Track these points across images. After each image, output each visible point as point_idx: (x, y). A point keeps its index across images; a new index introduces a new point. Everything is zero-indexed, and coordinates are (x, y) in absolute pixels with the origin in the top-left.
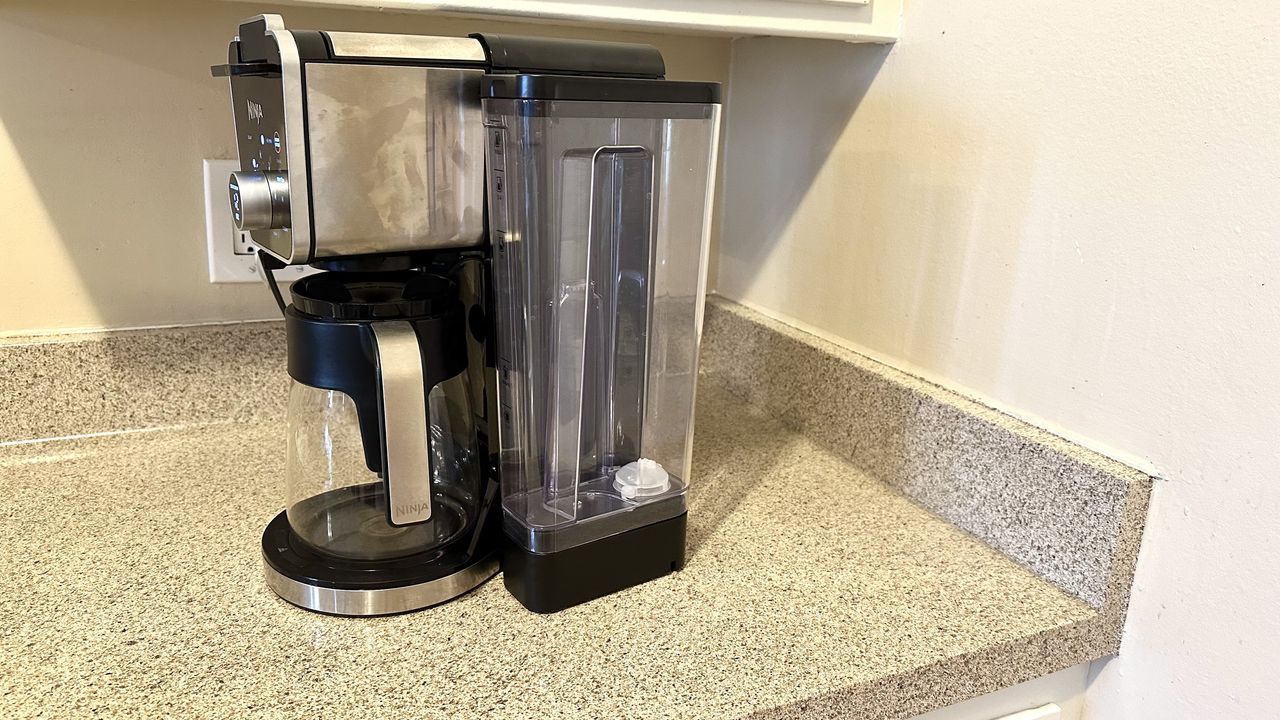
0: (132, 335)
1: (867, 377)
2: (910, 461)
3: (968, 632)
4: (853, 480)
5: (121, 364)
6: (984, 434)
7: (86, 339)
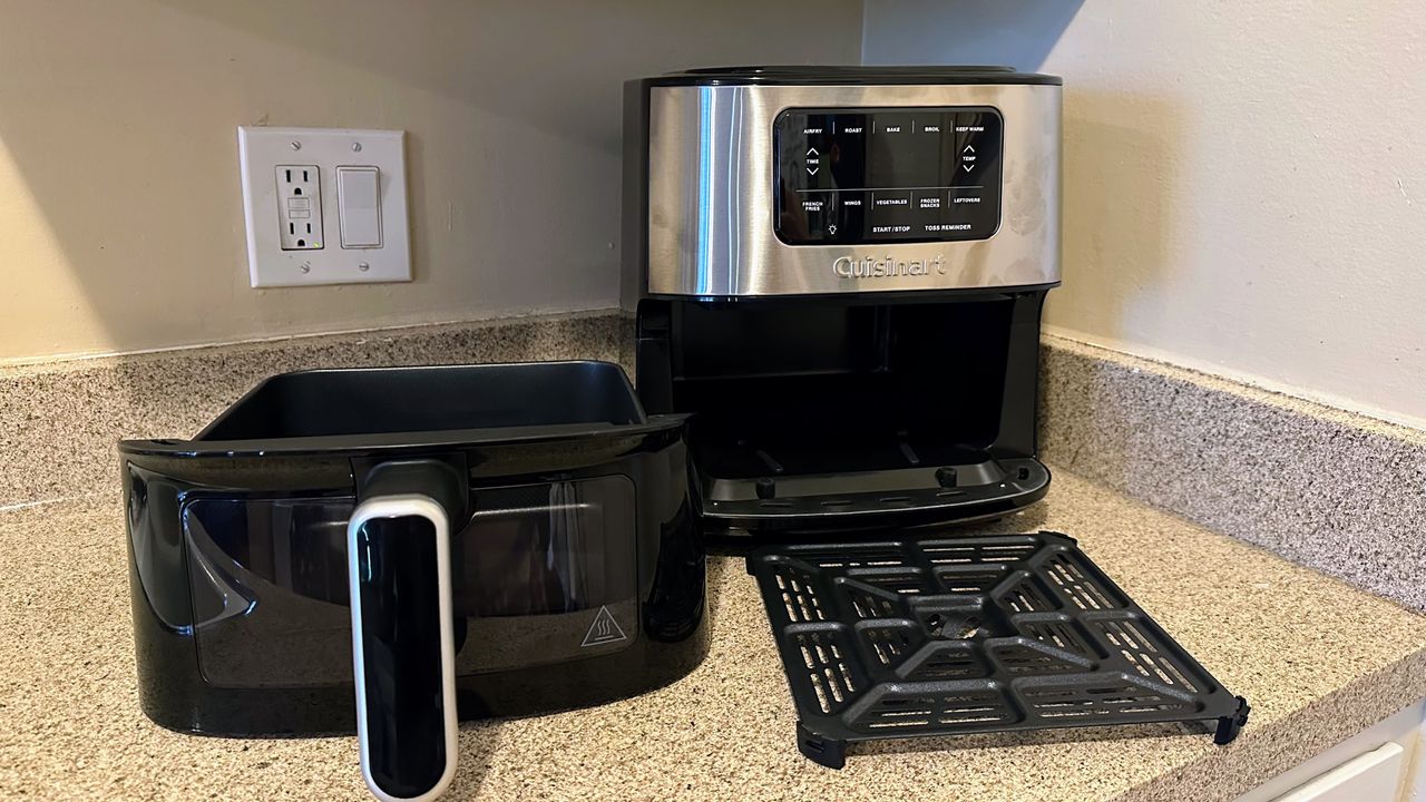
0: (155, 359)
1: (1095, 366)
2: (1161, 464)
3: (1324, 664)
4: (1084, 493)
5: (143, 398)
6: (1276, 424)
7: (96, 367)
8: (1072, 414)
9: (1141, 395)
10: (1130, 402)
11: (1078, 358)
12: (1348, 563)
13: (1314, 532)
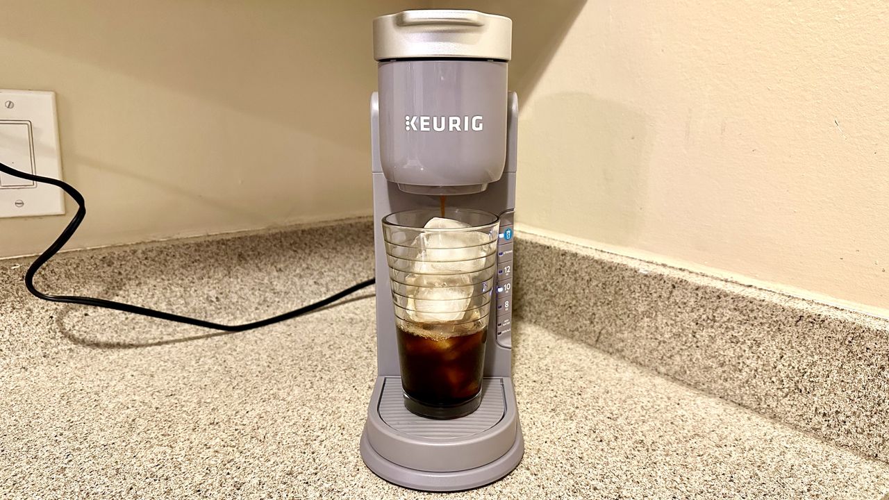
8: (595, 304)
9: (646, 289)
10: (638, 294)
11: (597, 262)
12: (815, 420)
13: (786, 396)
